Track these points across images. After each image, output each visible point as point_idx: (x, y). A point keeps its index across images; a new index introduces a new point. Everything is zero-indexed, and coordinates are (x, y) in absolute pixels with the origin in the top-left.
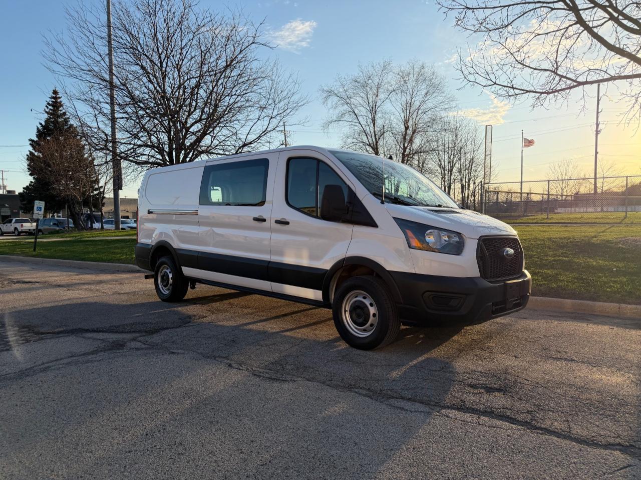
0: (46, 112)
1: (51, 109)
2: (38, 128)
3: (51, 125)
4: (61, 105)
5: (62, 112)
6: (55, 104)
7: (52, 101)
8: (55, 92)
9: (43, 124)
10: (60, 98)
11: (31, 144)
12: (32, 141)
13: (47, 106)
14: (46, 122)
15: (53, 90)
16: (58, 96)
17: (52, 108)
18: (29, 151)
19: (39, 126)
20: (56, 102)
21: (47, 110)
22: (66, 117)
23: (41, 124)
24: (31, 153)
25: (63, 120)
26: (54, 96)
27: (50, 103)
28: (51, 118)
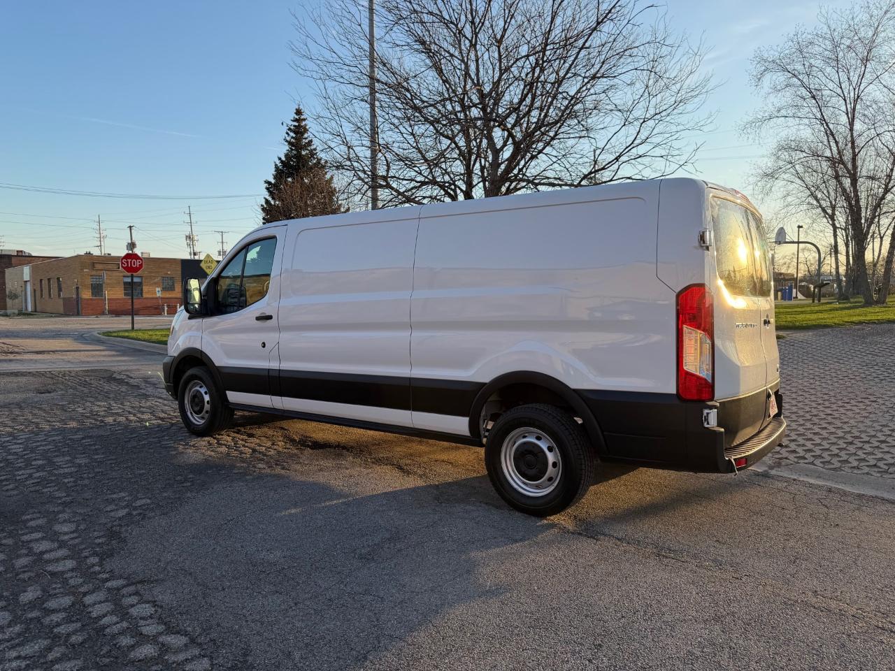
0: (287, 141)
1: (292, 137)
2: (276, 165)
3: (292, 161)
4: (306, 130)
5: (307, 141)
6: (299, 130)
7: (295, 126)
8: (299, 112)
9: (284, 159)
10: (304, 120)
11: (267, 189)
12: (269, 183)
13: (287, 133)
14: (286, 156)
15: (296, 109)
16: (302, 117)
17: (294, 135)
18: (265, 198)
19: (278, 162)
20: (299, 126)
21: (288, 139)
22: (312, 147)
23: (280, 159)
24: (267, 202)
25: (308, 152)
26: (297, 117)
27: (292, 128)
28: (293, 150)
